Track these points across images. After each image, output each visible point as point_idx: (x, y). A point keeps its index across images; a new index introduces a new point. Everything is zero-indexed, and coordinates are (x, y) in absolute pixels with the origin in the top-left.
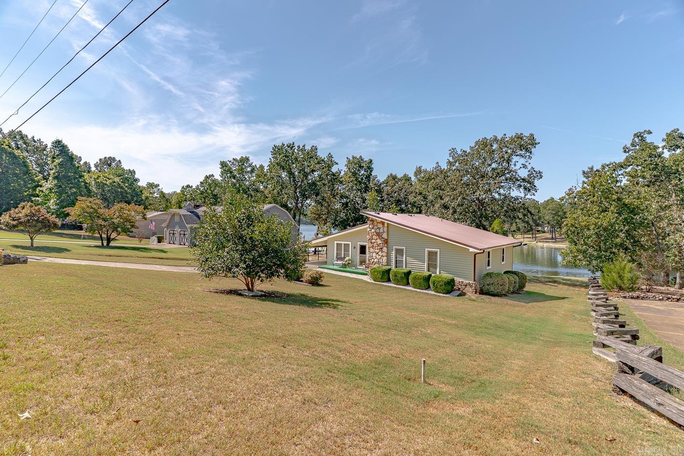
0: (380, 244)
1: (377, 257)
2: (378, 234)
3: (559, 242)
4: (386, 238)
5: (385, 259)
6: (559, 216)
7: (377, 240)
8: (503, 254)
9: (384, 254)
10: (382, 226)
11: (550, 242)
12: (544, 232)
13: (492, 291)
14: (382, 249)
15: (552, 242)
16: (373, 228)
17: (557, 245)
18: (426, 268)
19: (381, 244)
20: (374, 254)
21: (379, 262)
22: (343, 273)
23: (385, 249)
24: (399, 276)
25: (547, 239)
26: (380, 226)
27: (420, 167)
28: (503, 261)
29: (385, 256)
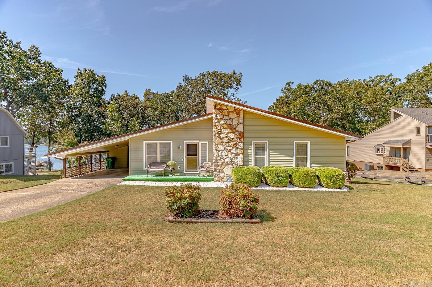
0: (233, 138)
1: (230, 156)
2: (231, 128)
4: (242, 131)
5: (241, 157)
7: (229, 135)
9: (240, 151)
10: (235, 116)
14: (236, 145)
16: (222, 119)
18: (294, 163)
19: (235, 139)
20: (225, 153)
21: (231, 162)
22: (160, 183)
23: (240, 145)
26: (233, 115)
29: (242, 154)
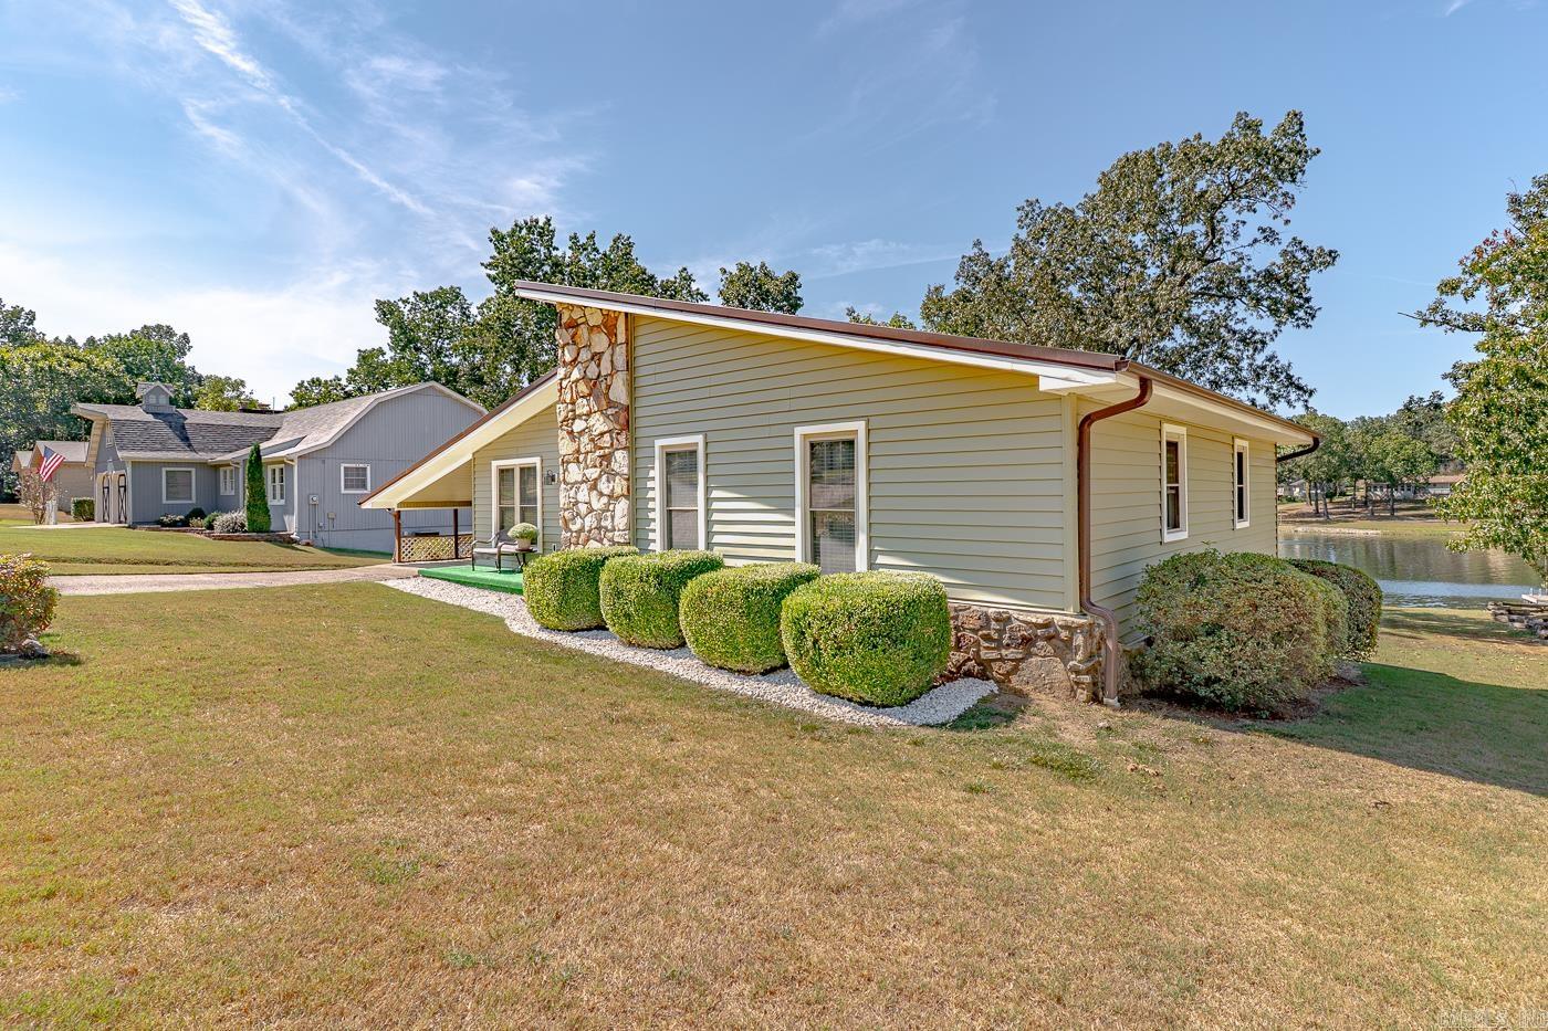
0: (602, 434)
1: (595, 504)
2: (596, 391)
3: (1338, 521)
4: (625, 402)
5: (622, 510)
6: (1333, 453)
7: (592, 421)
8: (1240, 481)
9: (619, 486)
10: (606, 342)
11: (1312, 522)
12: (1293, 500)
13: (1209, 681)
14: (610, 459)
15: (1317, 522)
17: (1334, 531)
18: (797, 542)
19: (607, 437)
20: (583, 494)
21: (599, 528)
23: (621, 460)
24: (633, 591)
25: (1303, 515)
26: (601, 342)
27: (937, 289)
28: (1241, 516)
29: (623, 495)
